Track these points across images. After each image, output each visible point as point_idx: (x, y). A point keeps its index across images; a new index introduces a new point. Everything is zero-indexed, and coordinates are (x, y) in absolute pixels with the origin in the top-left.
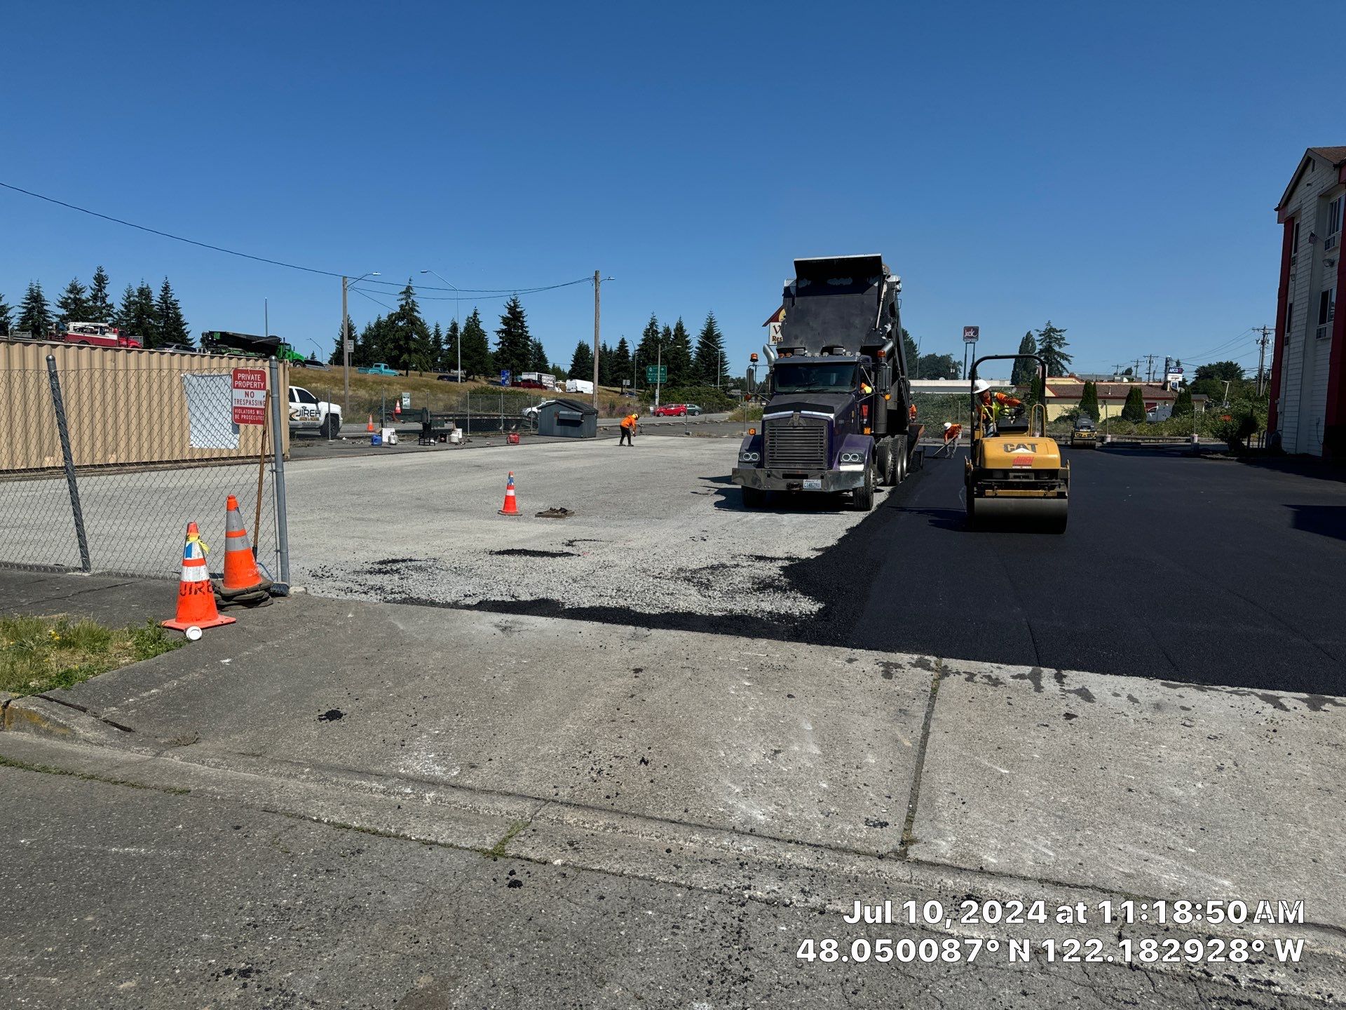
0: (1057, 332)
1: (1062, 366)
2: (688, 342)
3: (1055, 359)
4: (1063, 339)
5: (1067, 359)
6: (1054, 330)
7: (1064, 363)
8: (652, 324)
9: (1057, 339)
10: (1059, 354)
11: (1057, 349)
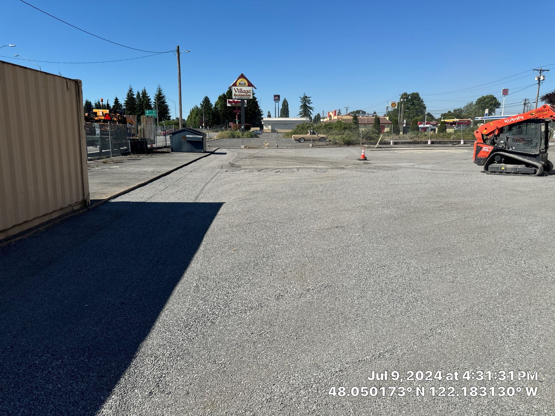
0: (308, 98)
1: (310, 112)
2: (149, 99)
3: (307, 109)
4: (310, 101)
5: (312, 109)
6: (306, 97)
7: (311, 111)
8: (131, 91)
9: (308, 101)
10: (309, 107)
11: (308, 105)
